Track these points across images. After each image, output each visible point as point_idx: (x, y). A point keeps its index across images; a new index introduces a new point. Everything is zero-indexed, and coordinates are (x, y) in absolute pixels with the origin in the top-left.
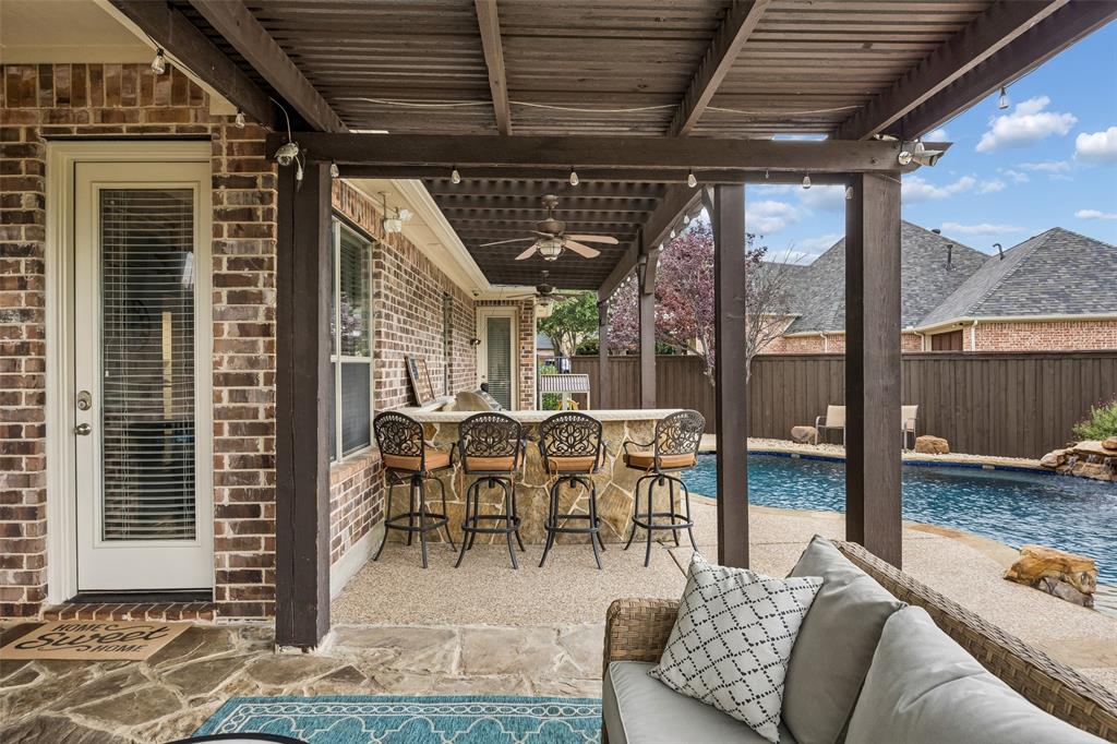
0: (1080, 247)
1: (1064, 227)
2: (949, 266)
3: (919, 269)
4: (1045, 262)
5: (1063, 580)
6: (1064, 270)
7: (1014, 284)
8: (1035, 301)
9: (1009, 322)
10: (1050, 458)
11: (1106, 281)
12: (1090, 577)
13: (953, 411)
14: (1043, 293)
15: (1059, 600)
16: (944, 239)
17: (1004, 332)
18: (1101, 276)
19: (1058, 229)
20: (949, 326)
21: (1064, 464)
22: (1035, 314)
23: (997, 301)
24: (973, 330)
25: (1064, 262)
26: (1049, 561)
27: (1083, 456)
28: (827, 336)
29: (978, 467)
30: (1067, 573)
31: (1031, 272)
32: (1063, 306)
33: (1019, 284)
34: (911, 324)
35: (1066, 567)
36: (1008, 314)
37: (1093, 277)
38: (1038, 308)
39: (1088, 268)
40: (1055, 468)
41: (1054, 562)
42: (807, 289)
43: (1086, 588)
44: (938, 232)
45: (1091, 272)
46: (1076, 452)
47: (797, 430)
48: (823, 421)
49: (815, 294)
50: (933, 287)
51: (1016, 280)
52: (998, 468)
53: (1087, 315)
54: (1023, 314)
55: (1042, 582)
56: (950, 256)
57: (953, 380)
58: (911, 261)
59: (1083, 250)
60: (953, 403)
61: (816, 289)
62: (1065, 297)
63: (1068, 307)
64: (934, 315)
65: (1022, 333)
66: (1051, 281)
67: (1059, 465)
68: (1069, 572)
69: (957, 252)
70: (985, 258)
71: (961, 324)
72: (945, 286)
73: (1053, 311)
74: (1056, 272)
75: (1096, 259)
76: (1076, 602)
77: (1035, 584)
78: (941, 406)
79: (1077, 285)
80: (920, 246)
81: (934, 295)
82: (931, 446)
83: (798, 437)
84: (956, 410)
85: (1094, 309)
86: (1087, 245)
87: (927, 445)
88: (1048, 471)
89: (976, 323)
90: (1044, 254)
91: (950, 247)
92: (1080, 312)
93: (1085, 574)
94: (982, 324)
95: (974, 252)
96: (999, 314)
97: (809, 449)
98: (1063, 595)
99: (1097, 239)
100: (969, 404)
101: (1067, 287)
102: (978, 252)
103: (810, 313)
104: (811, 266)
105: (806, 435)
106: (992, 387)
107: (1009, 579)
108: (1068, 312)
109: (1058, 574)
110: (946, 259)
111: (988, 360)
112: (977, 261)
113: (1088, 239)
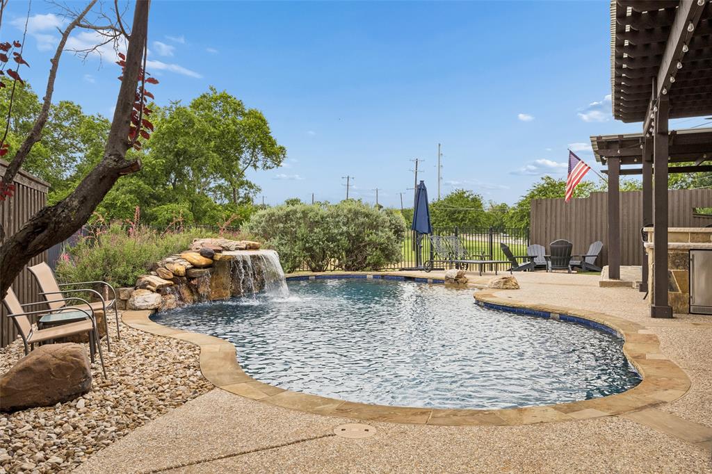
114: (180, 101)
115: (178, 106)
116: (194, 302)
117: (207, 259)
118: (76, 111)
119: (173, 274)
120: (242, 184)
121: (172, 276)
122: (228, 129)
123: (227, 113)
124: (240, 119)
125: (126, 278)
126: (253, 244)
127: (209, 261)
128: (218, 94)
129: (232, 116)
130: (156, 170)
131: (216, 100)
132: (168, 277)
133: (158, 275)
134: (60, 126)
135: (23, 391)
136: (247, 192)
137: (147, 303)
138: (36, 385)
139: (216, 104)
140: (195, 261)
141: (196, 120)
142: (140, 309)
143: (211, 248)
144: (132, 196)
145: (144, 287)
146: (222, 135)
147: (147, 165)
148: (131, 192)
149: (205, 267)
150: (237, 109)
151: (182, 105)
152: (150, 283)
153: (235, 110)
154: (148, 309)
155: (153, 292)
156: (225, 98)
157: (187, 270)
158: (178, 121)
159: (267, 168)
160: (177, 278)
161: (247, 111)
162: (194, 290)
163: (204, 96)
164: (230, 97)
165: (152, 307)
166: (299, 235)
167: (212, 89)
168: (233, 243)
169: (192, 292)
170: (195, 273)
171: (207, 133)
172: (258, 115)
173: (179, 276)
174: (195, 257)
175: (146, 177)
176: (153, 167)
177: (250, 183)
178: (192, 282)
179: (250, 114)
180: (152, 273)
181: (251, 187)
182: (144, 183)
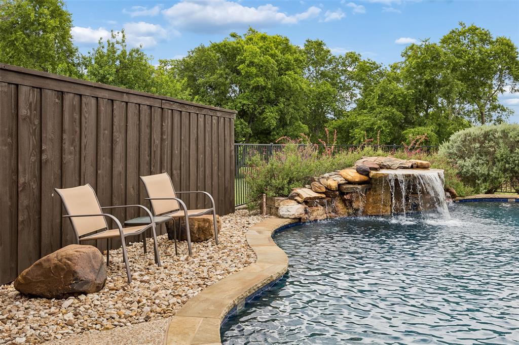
10: (300, 210)
21: (306, 212)
27: (310, 202)
40: (302, 217)
46: (305, 202)
67: (304, 215)
114: (428, 40)
115: (427, 43)
116: (349, 215)
117: (362, 176)
118: (356, 58)
119: (326, 188)
120: (494, 108)
121: (324, 190)
122: (474, 58)
123: (474, 44)
124: (488, 47)
125: (282, 189)
126: (421, 163)
127: (364, 178)
128: (467, 28)
129: (478, 45)
130: (407, 99)
131: (464, 33)
132: (319, 190)
133: (311, 189)
134: (346, 71)
135: (35, 282)
136: (500, 115)
137: (289, 213)
138: (43, 279)
139: (465, 37)
140: (349, 178)
141: (441, 54)
142: (283, 218)
143: (367, 166)
144: (386, 122)
145: (292, 198)
146: (468, 63)
147: (400, 96)
148: (386, 118)
149: (360, 183)
150: (484, 38)
151: (431, 42)
152: (298, 195)
153: (482, 40)
154: (289, 218)
155: (299, 203)
156: (473, 30)
157: (339, 185)
158: (426, 57)
159: (515, 91)
160: (329, 192)
161: (494, 40)
162: (348, 203)
163: (453, 32)
164: (477, 29)
165: (293, 217)
166: (498, 155)
167: (461, 24)
168: (397, 162)
169: (345, 205)
170: (348, 188)
171: (452, 64)
172: (505, 41)
173: (330, 190)
174: (350, 173)
175: (399, 105)
176: (405, 97)
177: (502, 106)
178: (345, 197)
179: (497, 42)
180: (307, 186)
181: (503, 110)
182: (397, 110)
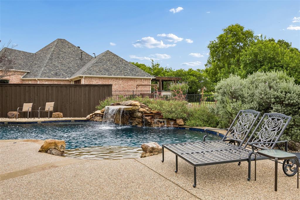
0: (113, 57)
1: (110, 51)
2: (81, 59)
3: (72, 59)
4: (104, 60)
5: (55, 149)
6: (108, 63)
7: (95, 66)
8: (100, 71)
9: (93, 77)
10: (88, 116)
11: (118, 67)
12: (63, 147)
13: (66, 103)
14: (103, 69)
15: (53, 155)
16: (81, 50)
17: (92, 80)
18: (117, 65)
19: (108, 51)
20: (77, 78)
21: (92, 118)
22: (100, 75)
23: (90, 70)
24: (83, 79)
25: (109, 61)
26: (50, 143)
27: (96, 115)
28: (38, 80)
29: (70, 121)
30: (56, 146)
31: (100, 62)
32: (107, 73)
33: (97, 66)
34: (68, 77)
35: (56, 144)
36: (93, 75)
37: (115, 66)
38: (101, 73)
39: (114, 63)
40: (90, 119)
41: (52, 143)
42: (33, 62)
43: (62, 150)
44: (79, 47)
45: (115, 64)
46: (95, 114)
47: (10, 113)
48: (21, 109)
49: (36, 64)
50: (76, 65)
51: (96, 65)
52: (76, 121)
53: (113, 76)
54: (97, 75)
55: (49, 150)
56: (82, 56)
57: (66, 93)
58: (70, 56)
59: (114, 58)
60: (66, 101)
61: (36, 62)
62: (107, 70)
63: (108, 74)
64: (75, 74)
65: (97, 81)
66: (105, 66)
67: (91, 118)
68: (57, 146)
69: (84, 55)
70: (92, 58)
71: (80, 77)
72: (80, 65)
73: (105, 75)
74: (107, 63)
75: (116, 61)
76: (58, 155)
77: (46, 152)
78: (63, 102)
79: (111, 68)
80: (73, 51)
81: (76, 68)
82: (57, 116)
83: (10, 116)
84: (67, 103)
85: (114, 75)
86: (115, 56)
87: (56, 115)
88: (88, 120)
89: (84, 77)
90: (104, 58)
91: (82, 53)
92: (111, 75)
93: (62, 146)
94: (86, 77)
95: (89, 55)
96: (90, 75)
97: (14, 120)
98: (54, 154)
99: (117, 55)
100: (71, 101)
101: (109, 68)
102: (90, 56)
103: (33, 71)
104: (35, 54)
105: (14, 115)
106: (77, 95)
107: (40, 151)
108: (108, 75)
109: (54, 147)
110: (81, 57)
111: (76, 87)
112: (89, 58)
113: (115, 55)
